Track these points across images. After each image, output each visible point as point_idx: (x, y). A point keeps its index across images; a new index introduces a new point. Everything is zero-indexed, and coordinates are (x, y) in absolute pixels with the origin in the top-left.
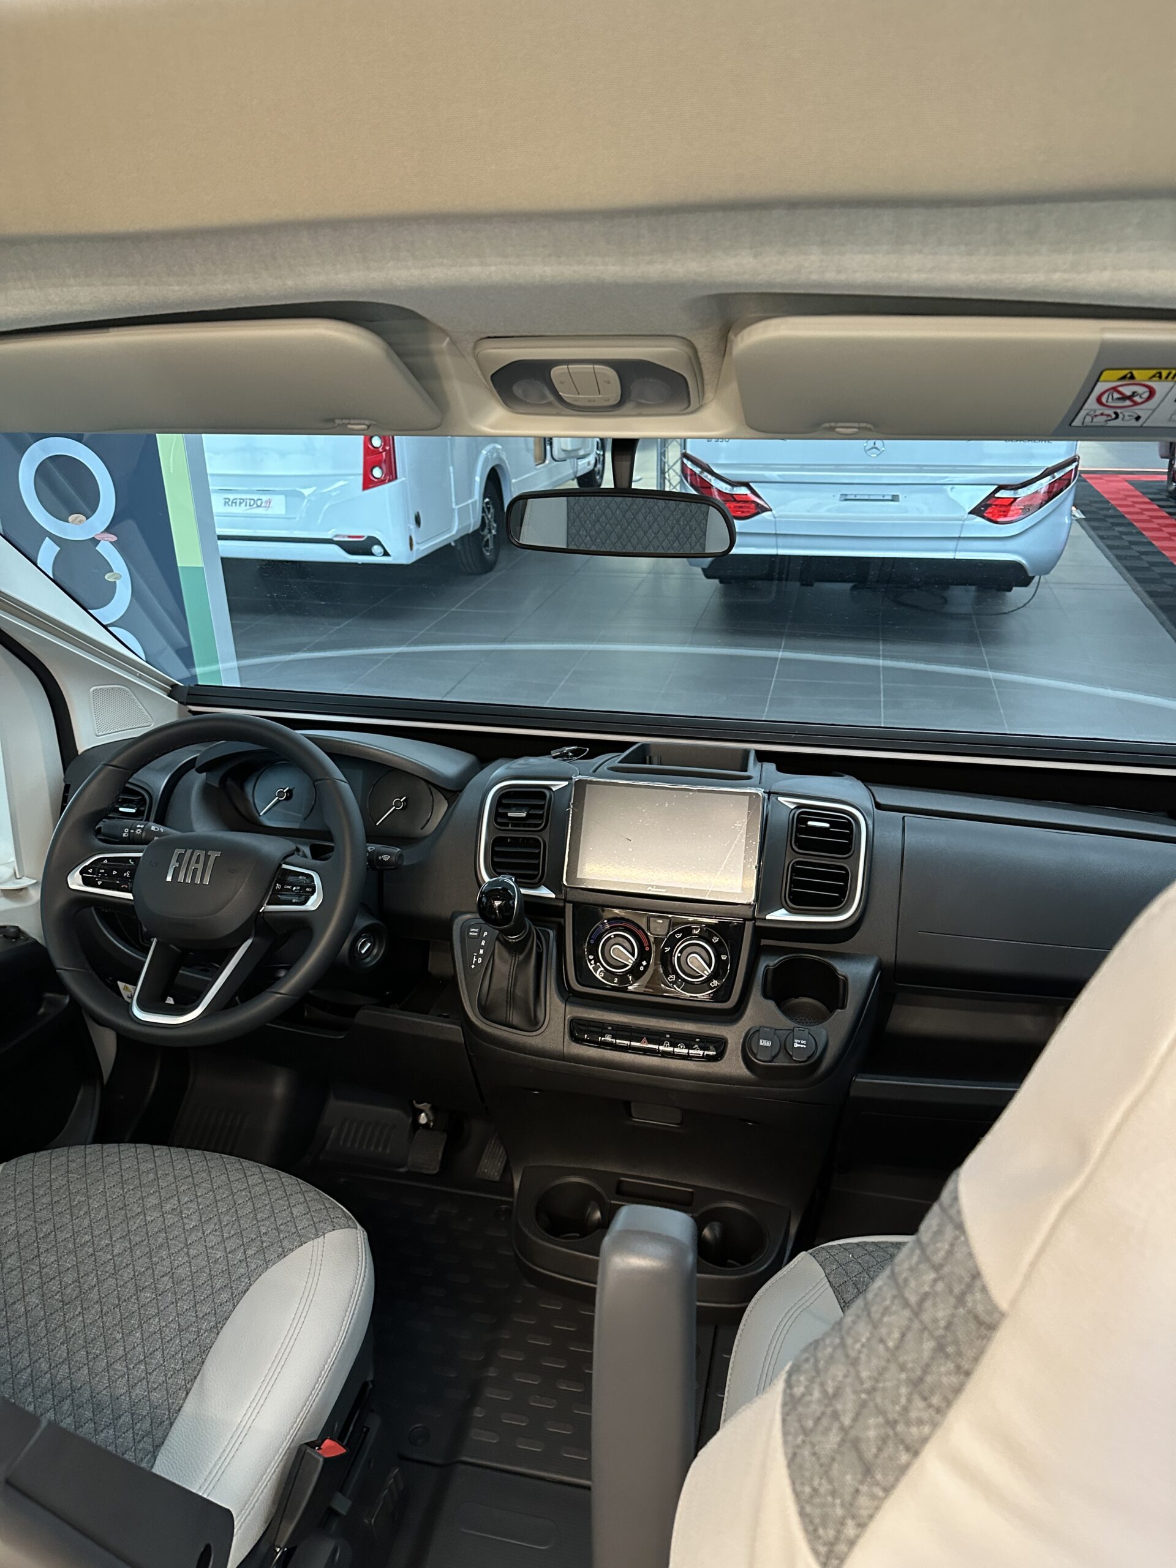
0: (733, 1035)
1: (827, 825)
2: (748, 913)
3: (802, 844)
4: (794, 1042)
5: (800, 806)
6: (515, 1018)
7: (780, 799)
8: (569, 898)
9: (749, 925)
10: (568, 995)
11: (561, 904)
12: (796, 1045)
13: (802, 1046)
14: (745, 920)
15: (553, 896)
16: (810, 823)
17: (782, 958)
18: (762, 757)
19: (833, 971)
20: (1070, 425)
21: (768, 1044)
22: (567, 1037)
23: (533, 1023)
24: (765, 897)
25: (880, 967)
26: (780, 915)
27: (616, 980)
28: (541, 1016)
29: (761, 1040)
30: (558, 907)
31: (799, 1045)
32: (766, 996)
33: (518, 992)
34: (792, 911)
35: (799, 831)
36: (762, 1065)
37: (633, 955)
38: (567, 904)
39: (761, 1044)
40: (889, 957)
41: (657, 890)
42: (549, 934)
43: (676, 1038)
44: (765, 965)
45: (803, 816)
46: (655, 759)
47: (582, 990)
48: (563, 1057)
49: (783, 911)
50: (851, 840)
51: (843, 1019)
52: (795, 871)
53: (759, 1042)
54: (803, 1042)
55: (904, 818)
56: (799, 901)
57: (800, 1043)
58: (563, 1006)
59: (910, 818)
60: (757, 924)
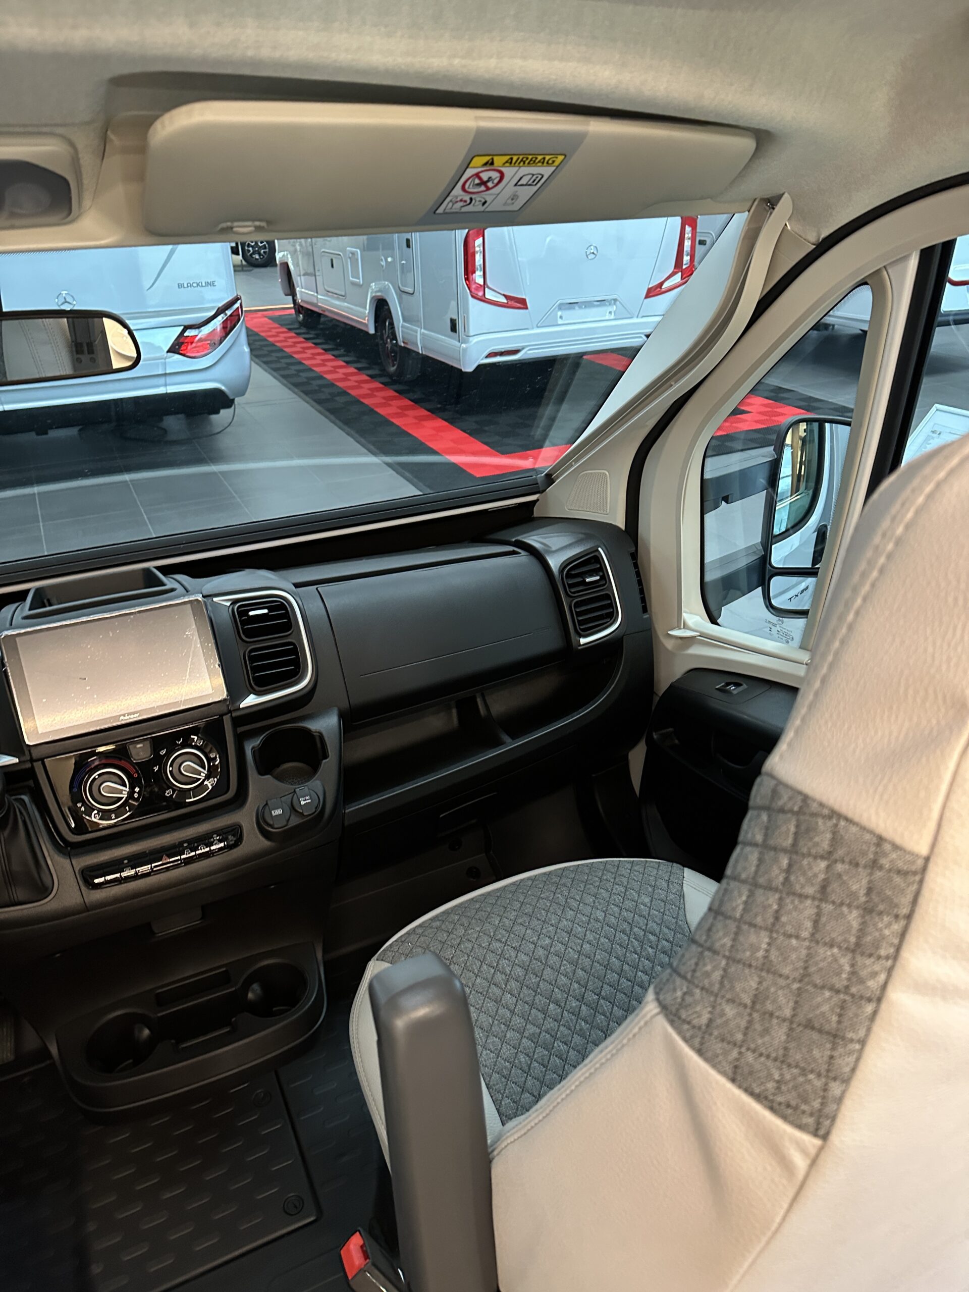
0: (245, 818)
1: (266, 611)
2: (224, 709)
3: (249, 633)
4: (300, 802)
5: (235, 602)
6: (20, 893)
7: (215, 599)
8: (35, 757)
9: (227, 721)
10: (68, 849)
11: (28, 765)
12: (303, 803)
13: (307, 801)
14: (221, 716)
15: (16, 760)
16: (251, 613)
17: (262, 737)
18: (167, 570)
19: (308, 732)
20: (435, 212)
21: (279, 812)
22: (83, 888)
23: (43, 890)
24: (235, 690)
25: (341, 716)
26: (251, 700)
27: (113, 816)
28: (47, 880)
29: (273, 812)
30: (26, 770)
31: (305, 802)
32: (261, 773)
33: (16, 867)
34: (259, 694)
35: (243, 623)
36: (279, 832)
37: (124, 785)
38: (35, 764)
39: (274, 814)
40: (345, 705)
41: (130, 716)
42: (23, 800)
43: (194, 843)
44: (251, 747)
45: (241, 610)
46: (53, 601)
47: (80, 840)
48: (86, 908)
49: (252, 696)
50: (289, 618)
51: (329, 766)
52: (253, 659)
53: (271, 814)
54: (307, 798)
55: (317, 589)
56: (262, 685)
57: (305, 800)
58: (68, 861)
59: (322, 588)
60: (234, 714)
